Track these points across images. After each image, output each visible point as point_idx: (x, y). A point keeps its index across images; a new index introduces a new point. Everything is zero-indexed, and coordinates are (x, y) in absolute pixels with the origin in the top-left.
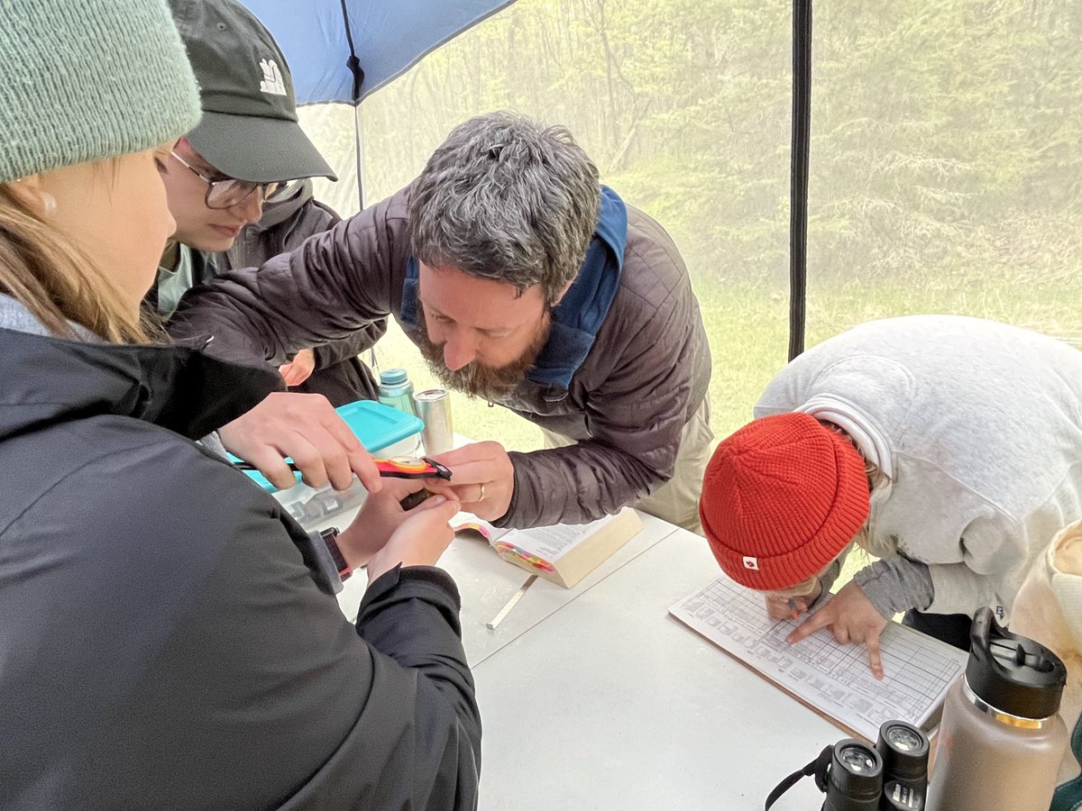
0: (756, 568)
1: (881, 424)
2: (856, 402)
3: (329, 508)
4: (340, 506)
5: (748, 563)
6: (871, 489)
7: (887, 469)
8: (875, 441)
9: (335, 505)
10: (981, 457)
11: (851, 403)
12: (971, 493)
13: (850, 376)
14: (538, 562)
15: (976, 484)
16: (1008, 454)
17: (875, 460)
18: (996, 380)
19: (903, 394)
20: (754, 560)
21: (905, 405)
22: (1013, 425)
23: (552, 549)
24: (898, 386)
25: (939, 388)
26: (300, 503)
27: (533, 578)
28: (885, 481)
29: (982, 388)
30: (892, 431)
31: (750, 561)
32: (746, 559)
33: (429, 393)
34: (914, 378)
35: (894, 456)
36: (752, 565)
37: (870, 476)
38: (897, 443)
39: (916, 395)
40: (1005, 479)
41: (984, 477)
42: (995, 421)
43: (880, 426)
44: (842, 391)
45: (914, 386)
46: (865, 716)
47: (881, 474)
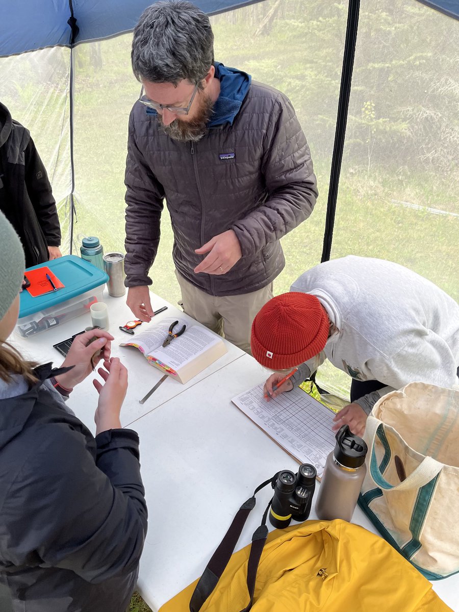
0: (271, 357)
1: (340, 307)
2: (332, 296)
3: (51, 324)
4: (58, 323)
5: (269, 354)
6: (329, 336)
7: (338, 325)
8: (335, 313)
9: (55, 322)
10: (377, 331)
11: (330, 295)
12: (371, 346)
13: (333, 282)
14: (169, 370)
15: (374, 343)
16: (388, 330)
17: (333, 320)
18: (392, 298)
19: (353, 296)
20: (272, 354)
21: (352, 301)
22: (393, 318)
23: (177, 362)
24: (352, 292)
25: (367, 296)
26: (35, 322)
27: (165, 377)
28: (336, 332)
29: (385, 300)
30: (344, 311)
31: (270, 354)
32: (268, 352)
33: (112, 255)
34: (359, 290)
35: (343, 323)
36: (270, 356)
37: (331, 329)
38: (345, 318)
39: (358, 297)
40: (385, 341)
41: (377, 340)
42: (386, 316)
43: (339, 309)
44: (328, 289)
45: (358, 293)
46: (308, 457)
47: (336, 329)
